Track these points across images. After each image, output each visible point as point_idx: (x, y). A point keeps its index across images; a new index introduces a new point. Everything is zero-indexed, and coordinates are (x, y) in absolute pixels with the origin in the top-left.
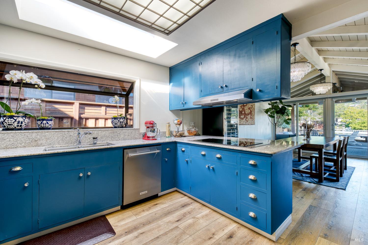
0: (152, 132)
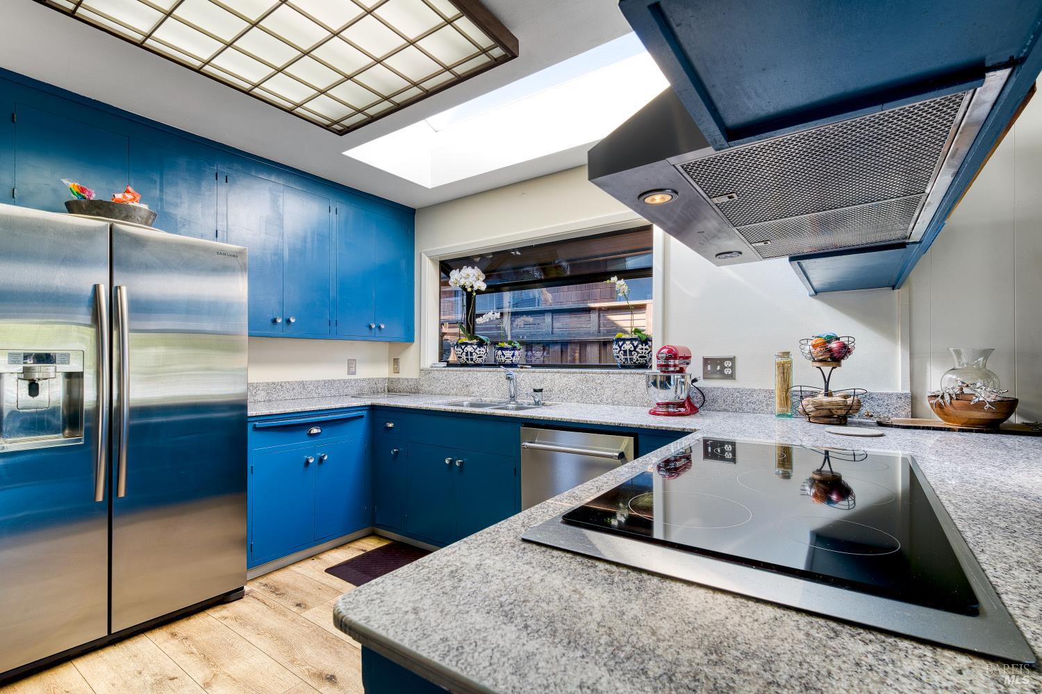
0: (660, 387)
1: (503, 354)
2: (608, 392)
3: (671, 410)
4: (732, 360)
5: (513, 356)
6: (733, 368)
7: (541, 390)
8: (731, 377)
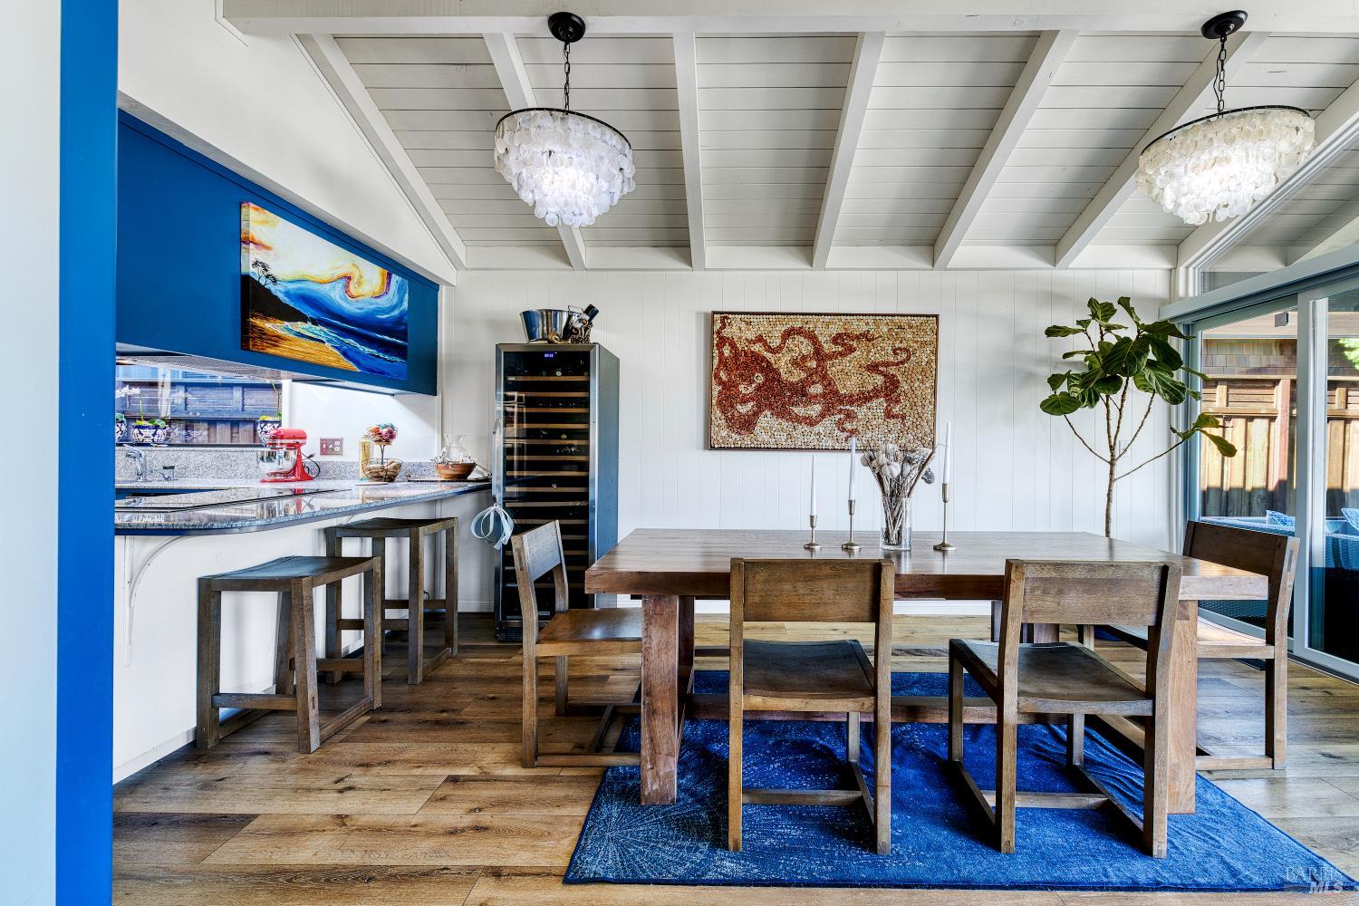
1: (140, 433)
2: (242, 468)
3: (278, 478)
4: (341, 440)
5: (154, 435)
6: (341, 446)
7: (172, 468)
8: (340, 454)
